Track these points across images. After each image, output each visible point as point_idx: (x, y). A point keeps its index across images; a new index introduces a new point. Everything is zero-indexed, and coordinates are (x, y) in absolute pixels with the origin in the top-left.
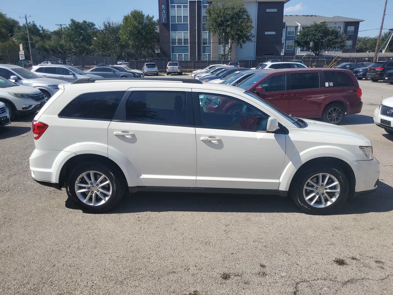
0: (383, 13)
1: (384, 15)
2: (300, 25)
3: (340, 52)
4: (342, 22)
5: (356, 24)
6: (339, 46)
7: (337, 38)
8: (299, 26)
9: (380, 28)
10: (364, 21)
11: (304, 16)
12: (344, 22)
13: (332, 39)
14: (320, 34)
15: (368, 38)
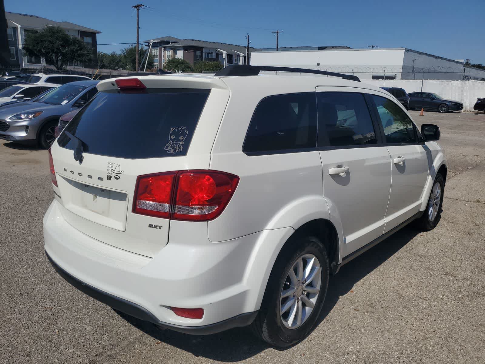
0: (136, 26)
1: (138, 28)
2: (20, 26)
3: (81, 67)
4: (76, 30)
5: (93, 35)
6: (86, 59)
7: (81, 49)
8: (19, 28)
9: (136, 42)
10: (101, 32)
11: (20, 14)
12: (79, 31)
13: (76, 50)
14: (58, 42)
15: (102, 53)
